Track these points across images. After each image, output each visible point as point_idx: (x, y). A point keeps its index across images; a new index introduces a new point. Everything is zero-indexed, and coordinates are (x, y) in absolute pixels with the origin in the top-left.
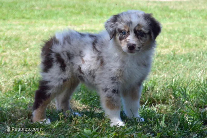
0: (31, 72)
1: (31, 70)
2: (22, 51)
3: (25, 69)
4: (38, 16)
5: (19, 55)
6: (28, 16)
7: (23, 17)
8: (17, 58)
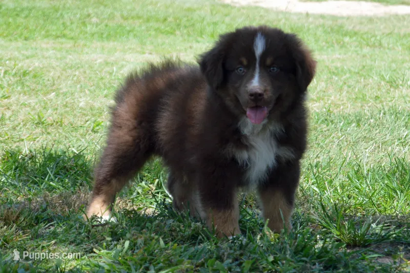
0: (49, 137)
1: (48, 133)
2: (41, 97)
3: (38, 130)
4: (93, 35)
5: (33, 104)
6: (72, 35)
7: (64, 36)
8: (28, 109)
